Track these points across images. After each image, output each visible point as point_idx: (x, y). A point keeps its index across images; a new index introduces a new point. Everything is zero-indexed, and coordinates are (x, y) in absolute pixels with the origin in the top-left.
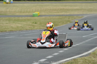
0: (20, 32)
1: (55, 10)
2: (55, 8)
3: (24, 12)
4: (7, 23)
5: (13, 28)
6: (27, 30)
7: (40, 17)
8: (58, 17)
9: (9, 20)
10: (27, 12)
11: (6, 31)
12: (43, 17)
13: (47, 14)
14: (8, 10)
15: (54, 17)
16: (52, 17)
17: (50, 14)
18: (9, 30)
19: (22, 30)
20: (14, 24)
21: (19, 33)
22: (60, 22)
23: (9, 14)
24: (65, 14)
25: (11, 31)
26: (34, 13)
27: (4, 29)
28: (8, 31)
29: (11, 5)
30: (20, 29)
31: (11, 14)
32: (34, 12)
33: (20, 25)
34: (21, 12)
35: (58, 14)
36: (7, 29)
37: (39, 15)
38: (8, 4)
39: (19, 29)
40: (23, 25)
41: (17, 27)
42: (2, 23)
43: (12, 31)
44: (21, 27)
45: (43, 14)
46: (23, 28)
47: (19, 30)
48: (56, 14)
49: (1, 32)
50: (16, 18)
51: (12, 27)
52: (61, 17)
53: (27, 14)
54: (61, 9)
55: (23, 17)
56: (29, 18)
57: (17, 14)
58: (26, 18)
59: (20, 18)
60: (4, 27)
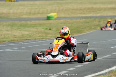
1: (81, 10)
2: (80, 6)
3: (34, 14)
4: (8, 31)
5: (15, 38)
6: (35, 39)
7: (57, 21)
8: (84, 20)
9: (12, 26)
10: (39, 13)
11: (4, 41)
12: (62, 21)
13: (68, 16)
14: (11, 11)
15: (78, 20)
16: (74, 20)
17: (73, 15)
18: (10, 39)
19: (29, 40)
20: (19, 31)
22: (85, 28)
23: (13, 17)
24: (95, 15)
25: (12, 41)
26: (49, 15)
27: (2, 38)
28: (7, 41)
30: (26, 38)
31: (15, 17)
32: (49, 13)
33: (26, 33)
34: (30, 14)
35: (84, 15)
36: (7, 38)
38: (12, 3)
39: (24, 38)
40: (31, 32)
41: (23, 35)
42: (1, 30)
43: (14, 41)
44: (28, 35)
45: (62, 15)
46: (30, 36)
48: (81, 15)
50: (23, 22)
51: (15, 36)
52: (88, 20)
53: (39, 16)
54: (89, 9)
55: (33, 21)
56: (41, 22)
57: (24, 17)
58: (37, 22)
59: (29, 22)
60: (3, 35)
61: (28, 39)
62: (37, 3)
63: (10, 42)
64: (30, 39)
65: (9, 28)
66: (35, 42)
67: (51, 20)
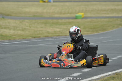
0: (57, 38)
1: (104, 10)
2: (104, 8)
3: (64, 13)
4: (42, 27)
5: (49, 34)
6: (66, 35)
7: (84, 20)
8: (107, 19)
9: (46, 23)
10: (68, 13)
11: (40, 37)
12: (89, 20)
13: (94, 16)
14: (45, 11)
15: (103, 20)
16: (99, 20)
17: (98, 15)
20: (52, 28)
21: (55, 39)
22: (109, 26)
23: (46, 16)
24: (117, 15)
25: (46, 36)
26: (77, 15)
27: (38, 34)
28: (42, 37)
29: (49, 4)
30: (58, 34)
31: (48, 16)
32: (77, 13)
33: (58, 30)
34: (61, 13)
35: (108, 15)
36: (42, 34)
37: (83, 16)
39: (56, 35)
40: (62, 29)
41: (55, 32)
42: (37, 27)
44: (60, 31)
45: (89, 15)
46: (61, 33)
47: (57, 36)
48: (105, 15)
49: (33, 38)
50: (55, 21)
51: (48, 32)
52: (111, 20)
53: (69, 15)
55: (63, 20)
56: (71, 20)
57: (56, 16)
58: (67, 20)
59: (60, 21)
60: (38, 31)
61: (60, 35)
62: (67, 4)
63: (44, 37)
64: (62, 36)
65: (43, 26)
66: (66, 38)
67: (79, 19)
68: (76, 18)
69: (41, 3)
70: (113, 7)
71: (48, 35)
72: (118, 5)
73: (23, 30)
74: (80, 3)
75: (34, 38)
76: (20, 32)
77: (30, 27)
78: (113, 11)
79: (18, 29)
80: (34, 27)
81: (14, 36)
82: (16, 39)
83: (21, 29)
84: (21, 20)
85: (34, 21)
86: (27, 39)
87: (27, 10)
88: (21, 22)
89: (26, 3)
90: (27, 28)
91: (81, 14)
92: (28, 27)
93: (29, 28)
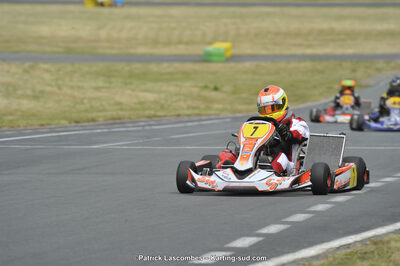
0: (152, 123)
1: (298, 35)
2: (295, 25)
3: (168, 44)
4: (97, 89)
5: (122, 109)
6: (179, 116)
7: (232, 64)
8: (308, 64)
9: (108, 75)
10: (180, 42)
11: (93, 120)
12: (248, 65)
13: (264, 52)
14: (103, 34)
15: (293, 65)
16: (282, 65)
17: (277, 51)
18: (109, 114)
19: (160, 116)
20: (129, 92)
21: (147, 128)
22: (315, 87)
23: (108, 51)
24: (339, 51)
25: (114, 119)
26: (210, 48)
27: (86, 111)
28: (101, 119)
30: (152, 112)
31: (114, 52)
32: (210, 43)
33: (150, 97)
34: (155, 42)
35: (309, 51)
36: (100, 111)
37: (229, 54)
38: (105, 10)
39: (147, 113)
40: (163, 96)
41: (141, 103)
42: (80, 88)
43: (119, 119)
44: (156, 102)
45: (246, 49)
46: (162, 107)
47: (149, 117)
48: (299, 51)
49: (74, 124)
50: (137, 67)
51: (119, 104)
52: (320, 66)
53: (181, 50)
54: (321, 32)
55: (165, 65)
56: (189, 66)
57: (141, 50)
58: (177, 65)
59: (153, 67)
60: (86, 101)
61: (160, 113)
64: (165, 116)
65: (100, 84)
67: (217, 62)
68: (206, 58)
69: (90, 7)
70: (324, 25)
71: (121, 113)
72: (340, 18)
73: (36, 97)
74: (217, 11)
75: (77, 122)
76: (27, 104)
77: (60, 88)
78: (325, 36)
79: (20, 92)
80: (72, 87)
81: (11, 118)
82: (19, 126)
83: (29, 92)
84: (27, 65)
85: (69, 68)
86: (53, 126)
87: (45, 30)
88: (26, 71)
89: (39, 8)
90: (48, 89)
91: (221, 46)
92: (50, 85)
93: (55, 89)
